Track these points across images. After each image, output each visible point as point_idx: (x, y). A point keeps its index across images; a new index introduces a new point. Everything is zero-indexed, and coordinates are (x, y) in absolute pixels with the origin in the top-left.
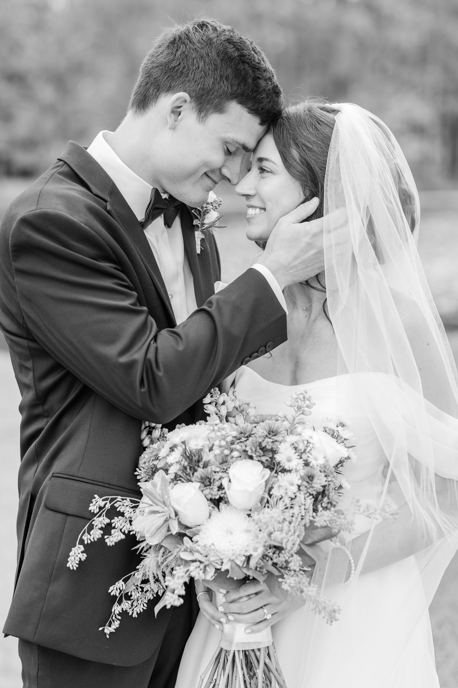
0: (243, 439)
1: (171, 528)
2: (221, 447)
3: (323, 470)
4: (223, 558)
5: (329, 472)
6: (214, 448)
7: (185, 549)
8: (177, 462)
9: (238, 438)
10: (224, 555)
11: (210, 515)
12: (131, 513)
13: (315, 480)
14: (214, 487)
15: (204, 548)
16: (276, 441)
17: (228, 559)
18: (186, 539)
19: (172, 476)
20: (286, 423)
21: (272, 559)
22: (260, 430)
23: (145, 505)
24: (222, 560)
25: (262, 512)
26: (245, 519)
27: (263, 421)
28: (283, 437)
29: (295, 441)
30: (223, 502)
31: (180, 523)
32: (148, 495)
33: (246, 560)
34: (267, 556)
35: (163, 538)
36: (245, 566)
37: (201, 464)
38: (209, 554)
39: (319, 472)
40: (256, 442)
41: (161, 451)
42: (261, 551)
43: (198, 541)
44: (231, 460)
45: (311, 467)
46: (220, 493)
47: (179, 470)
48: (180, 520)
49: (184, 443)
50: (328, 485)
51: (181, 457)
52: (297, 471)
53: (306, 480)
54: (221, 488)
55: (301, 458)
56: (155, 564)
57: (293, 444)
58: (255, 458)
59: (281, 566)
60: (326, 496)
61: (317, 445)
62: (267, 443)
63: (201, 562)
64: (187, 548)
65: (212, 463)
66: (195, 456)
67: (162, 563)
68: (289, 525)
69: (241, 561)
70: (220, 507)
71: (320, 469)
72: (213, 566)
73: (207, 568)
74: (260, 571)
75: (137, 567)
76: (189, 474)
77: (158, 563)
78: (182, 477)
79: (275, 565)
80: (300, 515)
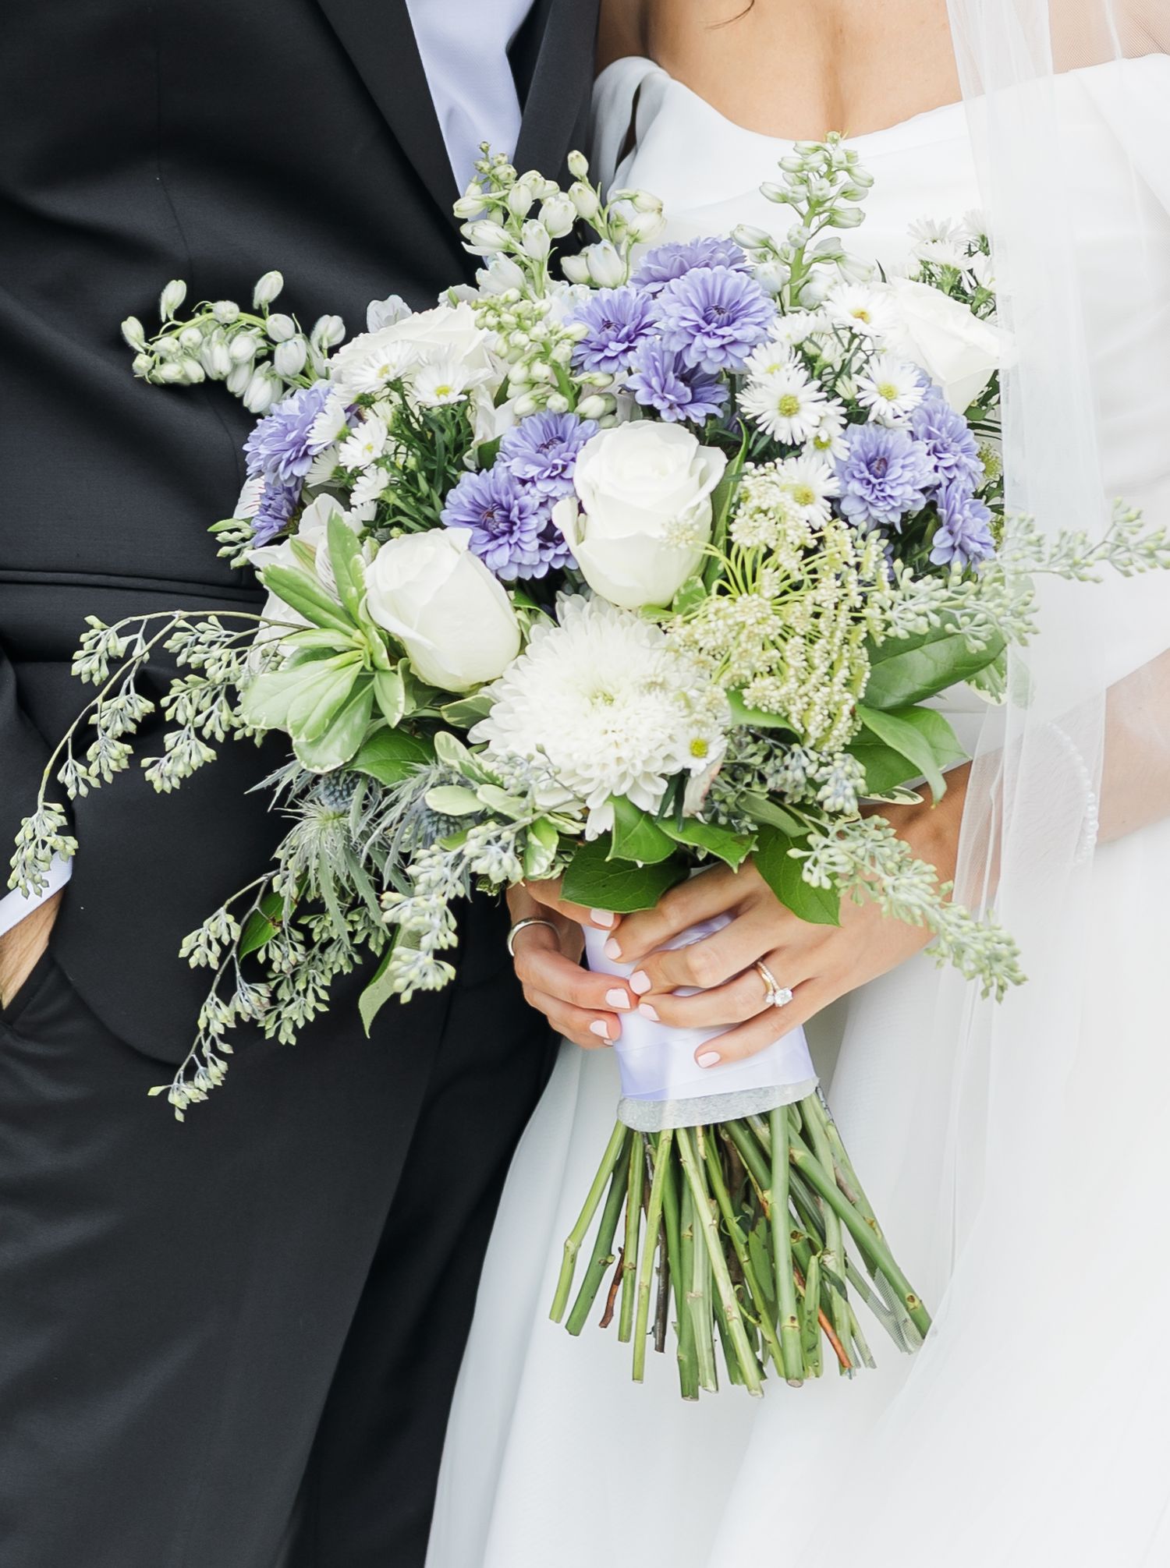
0: (615, 348)
1: (384, 707)
2: (532, 385)
3: (919, 430)
4: (588, 794)
5: (945, 434)
6: (512, 390)
7: (442, 776)
8: (378, 461)
9: (593, 345)
10: (589, 781)
11: (523, 643)
12: (229, 665)
13: (895, 472)
14: (525, 537)
15: (512, 764)
16: (735, 342)
17: (606, 794)
18: (442, 737)
19: (369, 513)
20: (771, 265)
21: (762, 779)
22: (672, 308)
24: (583, 802)
25: (704, 611)
26: (651, 640)
27: (681, 273)
28: (758, 324)
29: (807, 334)
30: (566, 589)
31: (413, 685)
32: (285, 591)
33: (672, 791)
34: (743, 769)
35: (357, 746)
36: (667, 814)
37: (469, 458)
38: (529, 786)
39: (909, 440)
40: (663, 353)
41: (316, 423)
42: (718, 749)
43: (487, 745)
44: (578, 432)
45: (873, 424)
46: (548, 555)
47: (391, 487)
48: (411, 671)
49: (395, 385)
50: (944, 483)
51: (391, 438)
52: (821, 445)
53: (857, 475)
54: (550, 536)
55: (833, 395)
56: (338, 842)
57: (799, 347)
58: (664, 414)
59: (796, 799)
60: (939, 526)
61: (888, 342)
62: (705, 355)
63: (504, 820)
64: (452, 771)
65: (510, 447)
66: (443, 431)
67: (364, 836)
68: (807, 648)
69: (656, 796)
70: (556, 607)
71: (908, 427)
72: (553, 826)
73: (532, 838)
74: (726, 826)
76: (429, 496)
77: (348, 839)
78: (404, 514)
79: (776, 797)
80: (845, 606)
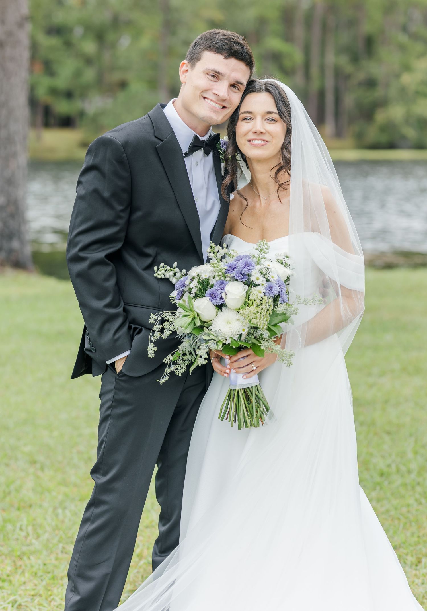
0: (231, 270)
1: (196, 323)
2: (219, 276)
3: (277, 283)
5: (281, 284)
6: (216, 276)
7: (205, 334)
8: (195, 287)
9: (228, 270)
10: (227, 335)
11: (217, 314)
13: (273, 289)
14: (218, 298)
15: (215, 332)
16: (249, 269)
17: (229, 337)
18: (205, 328)
19: (194, 295)
20: (255, 259)
21: (253, 335)
22: (240, 265)
23: (179, 314)
24: (226, 338)
25: (245, 309)
26: (237, 314)
27: (241, 259)
28: (253, 267)
29: (260, 268)
30: (224, 306)
31: (201, 321)
32: (181, 306)
33: (239, 337)
34: (250, 333)
35: (192, 329)
36: (239, 340)
37: (209, 286)
38: (218, 335)
39: (275, 284)
40: (239, 271)
41: (186, 281)
42: (246, 330)
43: (211, 330)
44: (226, 283)
45: (271, 282)
46: (221, 301)
47: (197, 291)
48: (200, 318)
49: (198, 275)
50: (281, 291)
51: (198, 283)
52: (263, 285)
53: (268, 289)
54: (221, 298)
55: (264, 277)
56: (189, 345)
57: (259, 270)
58: (239, 280)
59: (259, 338)
60: (280, 297)
61: (273, 269)
62: (245, 271)
63: (215, 340)
64: (206, 333)
65: (215, 285)
66: (205, 282)
67: (192, 344)
68: (260, 315)
69: (237, 338)
70: (222, 309)
71: (276, 283)
72: (221, 342)
73: (218, 343)
74: (247, 342)
75: (179, 347)
76: (203, 292)
77: (190, 344)
78: (199, 295)
79: (255, 338)
80: (266, 309)
